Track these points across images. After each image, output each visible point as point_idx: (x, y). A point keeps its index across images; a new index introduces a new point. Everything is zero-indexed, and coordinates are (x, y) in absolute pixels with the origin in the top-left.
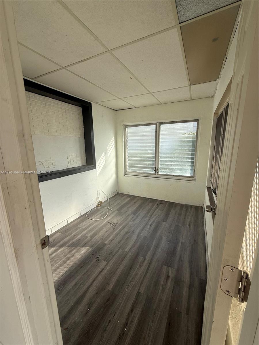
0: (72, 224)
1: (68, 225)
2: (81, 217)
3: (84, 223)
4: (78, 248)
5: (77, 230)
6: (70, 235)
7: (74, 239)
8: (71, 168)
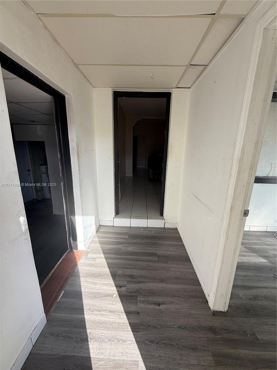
0: (254, 233)
1: (249, 231)
2: (266, 232)
3: (269, 239)
4: (254, 254)
5: (258, 240)
6: (250, 240)
7: (252, 245)
8: (273, 177)
